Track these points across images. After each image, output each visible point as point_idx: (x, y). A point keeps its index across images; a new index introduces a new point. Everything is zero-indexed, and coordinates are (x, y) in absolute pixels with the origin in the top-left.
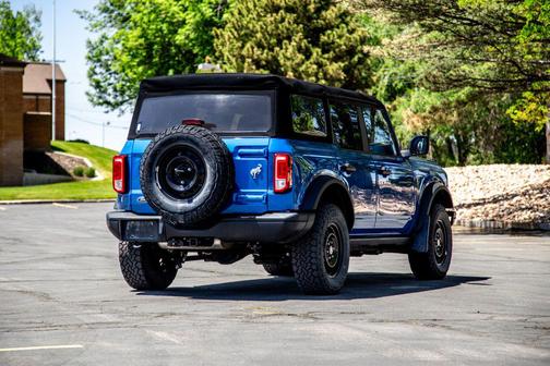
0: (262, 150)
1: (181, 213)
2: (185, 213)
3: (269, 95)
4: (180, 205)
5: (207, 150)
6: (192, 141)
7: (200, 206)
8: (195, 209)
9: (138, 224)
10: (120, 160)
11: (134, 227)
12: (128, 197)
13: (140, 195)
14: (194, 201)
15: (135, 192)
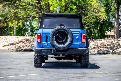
0: (79, 32)
1: (62, 48)
2: (63, 48)
3: (79, 19)
4: (61, 46)
5: (69, 32)
6: (65, 30)
7: (67, 46)
8: (66, 47)
9: (45, 51)
10: (39, 34)
11: (44, 51)
12: (41, 44)
13: (45, 43)
14: (65, 45)
15: (43, 42)
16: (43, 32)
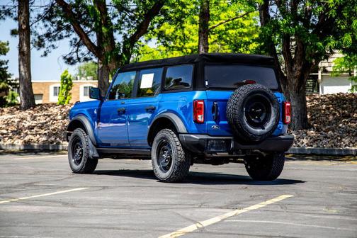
1: (260, 135)
4: (259, 131)
7: (270, 131)
8: (267, 133)
9: (215, 142)
10: (202, 103)
11: (213, 144)
12: (205, 126)
13: (213, 124)
14: (266, 128)
15: (209, 122)
16: (209, 98)
